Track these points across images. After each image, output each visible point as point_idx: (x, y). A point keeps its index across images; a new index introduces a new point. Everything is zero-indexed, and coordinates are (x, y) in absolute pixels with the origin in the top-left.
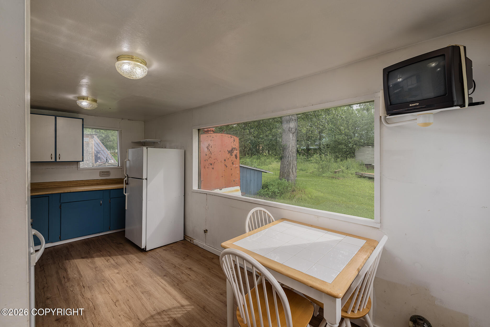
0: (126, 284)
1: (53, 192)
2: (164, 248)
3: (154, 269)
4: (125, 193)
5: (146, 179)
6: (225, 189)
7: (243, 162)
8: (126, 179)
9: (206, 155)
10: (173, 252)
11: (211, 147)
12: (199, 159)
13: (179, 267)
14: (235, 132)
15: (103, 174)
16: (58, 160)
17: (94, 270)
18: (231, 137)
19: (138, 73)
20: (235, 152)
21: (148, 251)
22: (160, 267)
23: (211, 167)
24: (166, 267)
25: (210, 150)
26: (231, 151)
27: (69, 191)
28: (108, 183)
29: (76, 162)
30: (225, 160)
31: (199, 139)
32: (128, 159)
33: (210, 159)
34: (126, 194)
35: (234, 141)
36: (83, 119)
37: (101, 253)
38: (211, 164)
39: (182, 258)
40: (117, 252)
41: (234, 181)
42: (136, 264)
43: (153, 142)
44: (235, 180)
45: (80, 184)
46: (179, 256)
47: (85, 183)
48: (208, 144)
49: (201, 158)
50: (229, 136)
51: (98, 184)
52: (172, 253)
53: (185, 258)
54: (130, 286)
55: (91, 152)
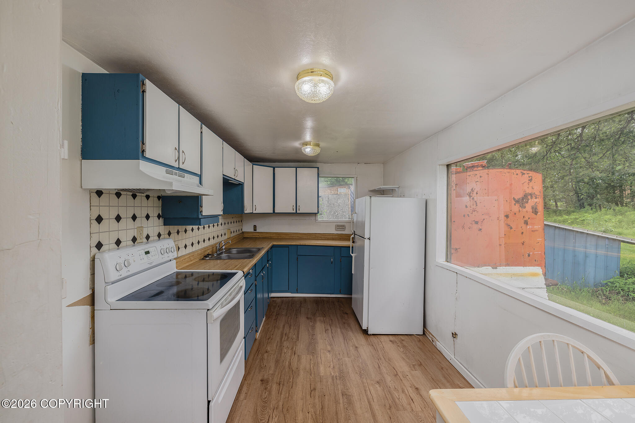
0: (331, 370)
1: (292, 243)
2: (391, 338)
3: (368, 365)
4: (352, 253)
5: (369, 239)
6: (504, 267)
7: (576, 219)
8: (353, 236)
9: (466, 207)
10: (402, 350)
11: (477, 193)
12: (449, 213)
13: (402, 377)
14: (552, 165)
15: (338, 228)
16: (298, 212)
17: (311, 337)
18: (523, 174)
19: (322, 92)
20: (532, 202)
21: (370, 335)
22: (377, 366)
23: (475, 227)
24: (384, 370)
25: (475, 198)
26: (523, 199)
27: (304, 244)
28: (343, 238)
29: (315, 214)
30: (507, 216)
31: (449, 180)
32: (355, 212)
33: (475, 213)
34: (353, 255)
35: (531, 180)
36: (318, 168)
37: (324, 319)
38: (477, 223)
39: (411, 366)
40: (339, 323)
41: (529, 255)
42: (351, 348)
43: (390, 189)
44: (531, 253)
45: (317, 237)
46: (408, 360)
47: (322, 236)
48: (471, 189)
49: (451, 211)
50: (518, 171)
51: (333, 239)
52: (399, 350)
53: (415, 366)
54: (334, 377)
55: (347, 203)
